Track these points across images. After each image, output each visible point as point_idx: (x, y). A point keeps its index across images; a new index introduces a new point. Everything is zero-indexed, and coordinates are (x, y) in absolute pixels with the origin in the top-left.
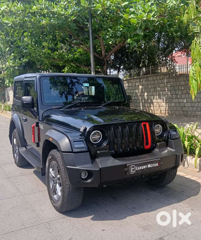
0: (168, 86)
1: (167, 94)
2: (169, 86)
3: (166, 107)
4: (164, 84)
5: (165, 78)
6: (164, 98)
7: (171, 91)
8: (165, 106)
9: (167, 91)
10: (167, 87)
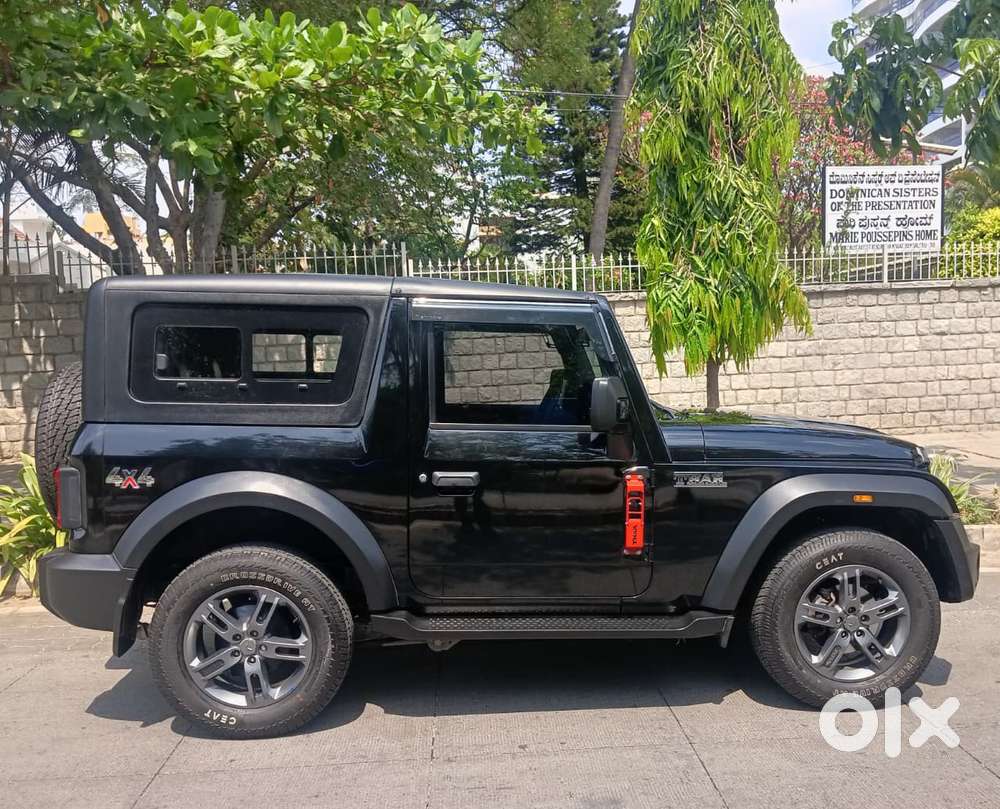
0: (38, 332)
1: (34, 366)
2: (42, 334)
3: (29, 423)
4: (9, 325)
5: (18, 299)
6: (16, 386)
7: (54, 355)
8: (24, 421)
9: (30, 358)
10: (28, 337)
